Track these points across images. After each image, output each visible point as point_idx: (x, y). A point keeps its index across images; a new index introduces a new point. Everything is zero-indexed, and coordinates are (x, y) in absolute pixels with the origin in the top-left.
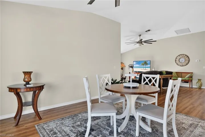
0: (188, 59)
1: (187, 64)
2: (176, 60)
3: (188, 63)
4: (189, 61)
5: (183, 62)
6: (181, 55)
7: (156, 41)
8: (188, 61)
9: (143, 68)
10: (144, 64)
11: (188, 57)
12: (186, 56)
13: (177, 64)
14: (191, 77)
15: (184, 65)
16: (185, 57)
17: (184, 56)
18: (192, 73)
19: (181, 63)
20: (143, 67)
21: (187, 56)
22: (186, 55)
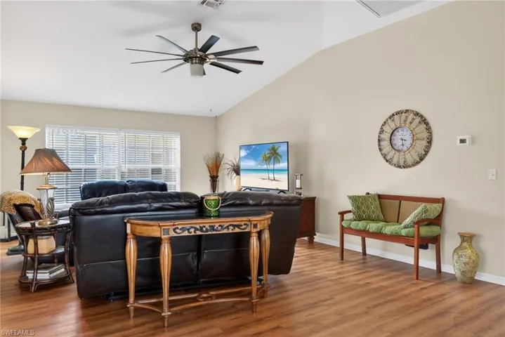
0: (425, 134)
1: (422, 159)
2: (382, 136)
3: (427, 152)
4: (430, 142)
5: (405, 149)
6: (398, 113)
7: (261, 63)
8: (425, 143)
9: (265, 175)
10: (270, 158)
11: (427, 124)
12: (418, 120)
13: (385, 156)
14: (437, 221)
15: (410, 161)
16: (414, 125)
17: (411, 116)
18: (442, 201)
19: (399, 151)
20: (268, 170)
21: (421, 116)
22: (417, 114)
